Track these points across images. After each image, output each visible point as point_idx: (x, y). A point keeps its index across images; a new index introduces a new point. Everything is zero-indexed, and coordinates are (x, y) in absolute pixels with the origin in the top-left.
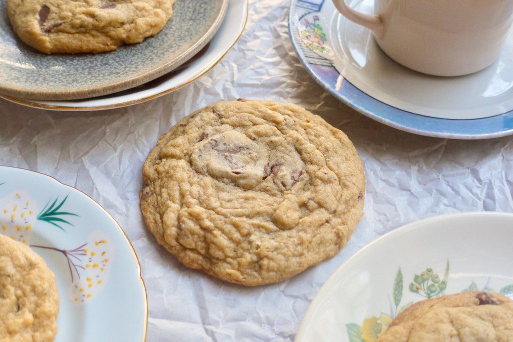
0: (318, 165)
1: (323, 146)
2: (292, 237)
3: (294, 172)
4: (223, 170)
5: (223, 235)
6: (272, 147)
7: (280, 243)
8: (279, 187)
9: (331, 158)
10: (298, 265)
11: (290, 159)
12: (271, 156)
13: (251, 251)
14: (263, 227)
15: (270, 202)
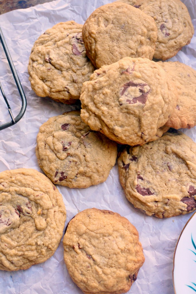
0: (32, 194)
1: (26, 184)
2: (50, 230)
3: (27, 205)
4: (4, 229)
5: (29, 252)
6: (10, 202)
7: (48, 236)
8: (28, 216)
9: (33, 186)
10: (60, 236)
11: (21, 201)
12: (13, 205)
13: (43, 248)
14: (38, 236)
15: (31, 225)
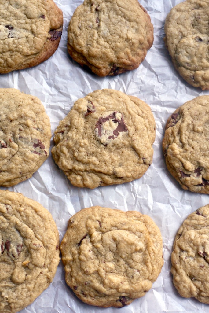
0: (30, 239)
1: (32, 224)
2: (24, 288)
3: (18, 246)
6: (3, 230)
7: (18, 294)
8: (11, 258)
9: (37, 231)
10: (30, 301)
11: (14, 237)
12: (3, 237)
13: (4, 301)
14: (7, 286)
15: (8, 270)
